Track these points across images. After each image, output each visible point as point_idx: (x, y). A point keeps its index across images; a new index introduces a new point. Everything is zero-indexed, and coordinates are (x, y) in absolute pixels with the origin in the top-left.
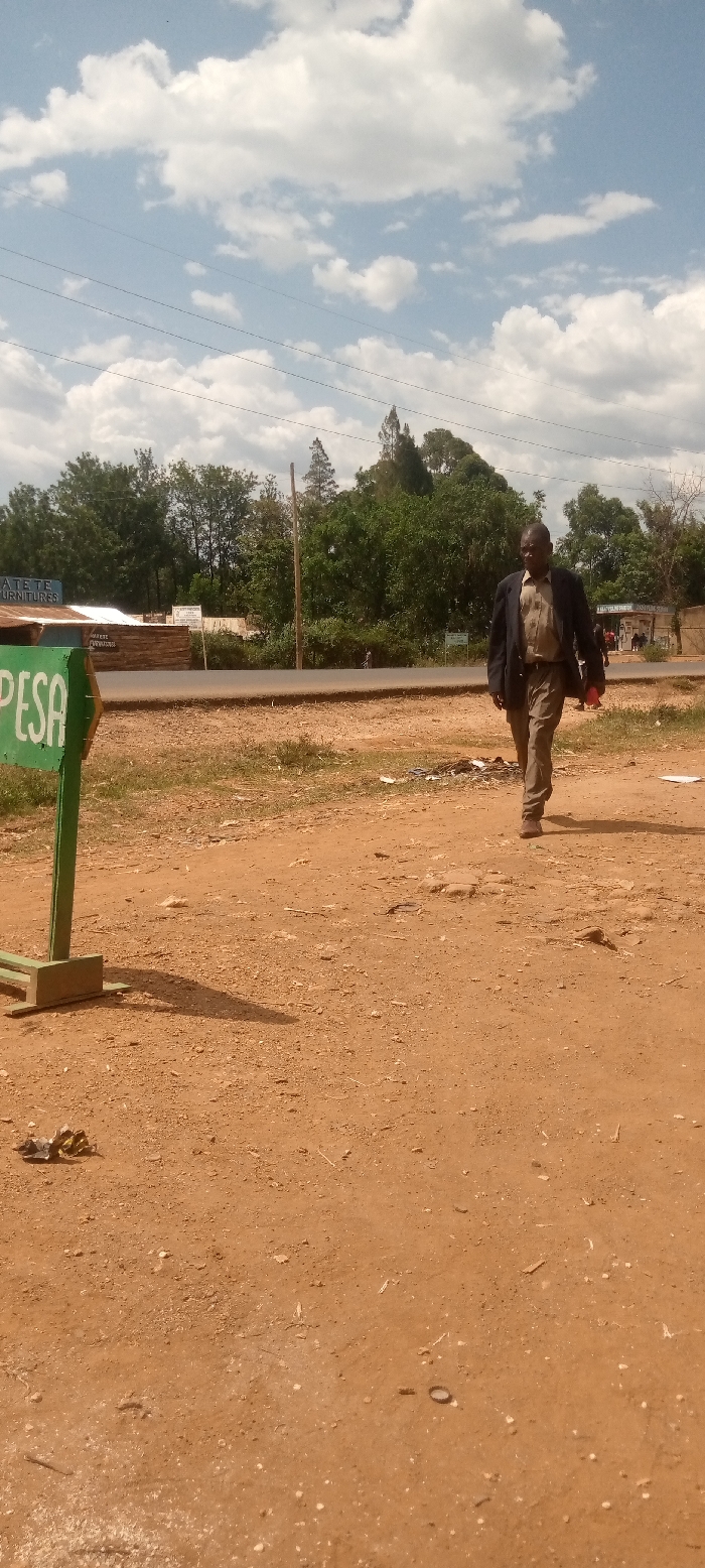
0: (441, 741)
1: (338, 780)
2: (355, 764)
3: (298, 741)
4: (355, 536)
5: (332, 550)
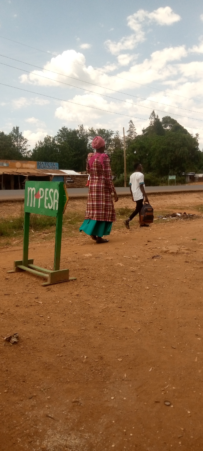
0: (167, 208)
3: (125, 208)
4: (142, 148)
5: (135, 152)
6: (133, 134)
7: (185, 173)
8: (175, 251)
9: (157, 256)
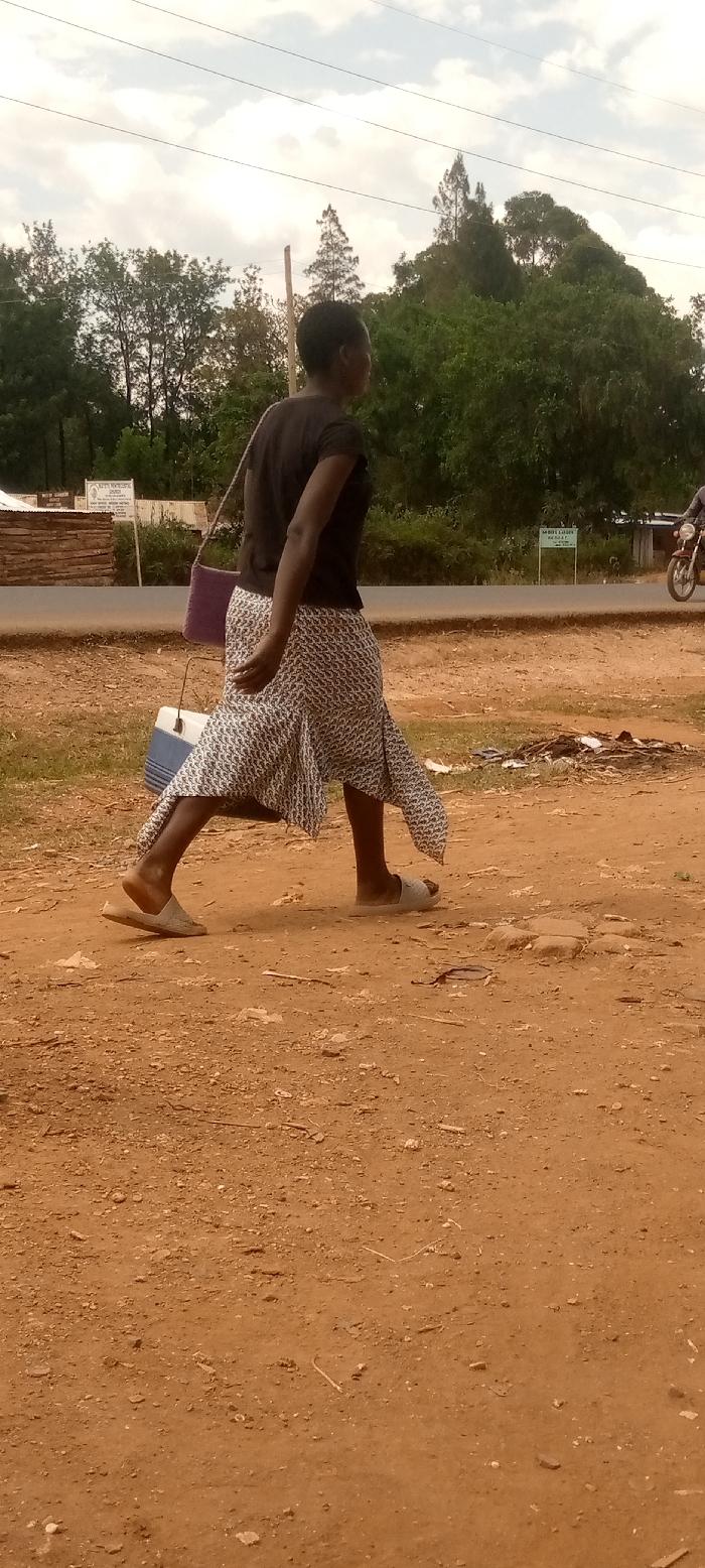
0: (531, 705)
6: (338, 287)
7: (626, 518)
8: (569, 942)
9: (465, 970)
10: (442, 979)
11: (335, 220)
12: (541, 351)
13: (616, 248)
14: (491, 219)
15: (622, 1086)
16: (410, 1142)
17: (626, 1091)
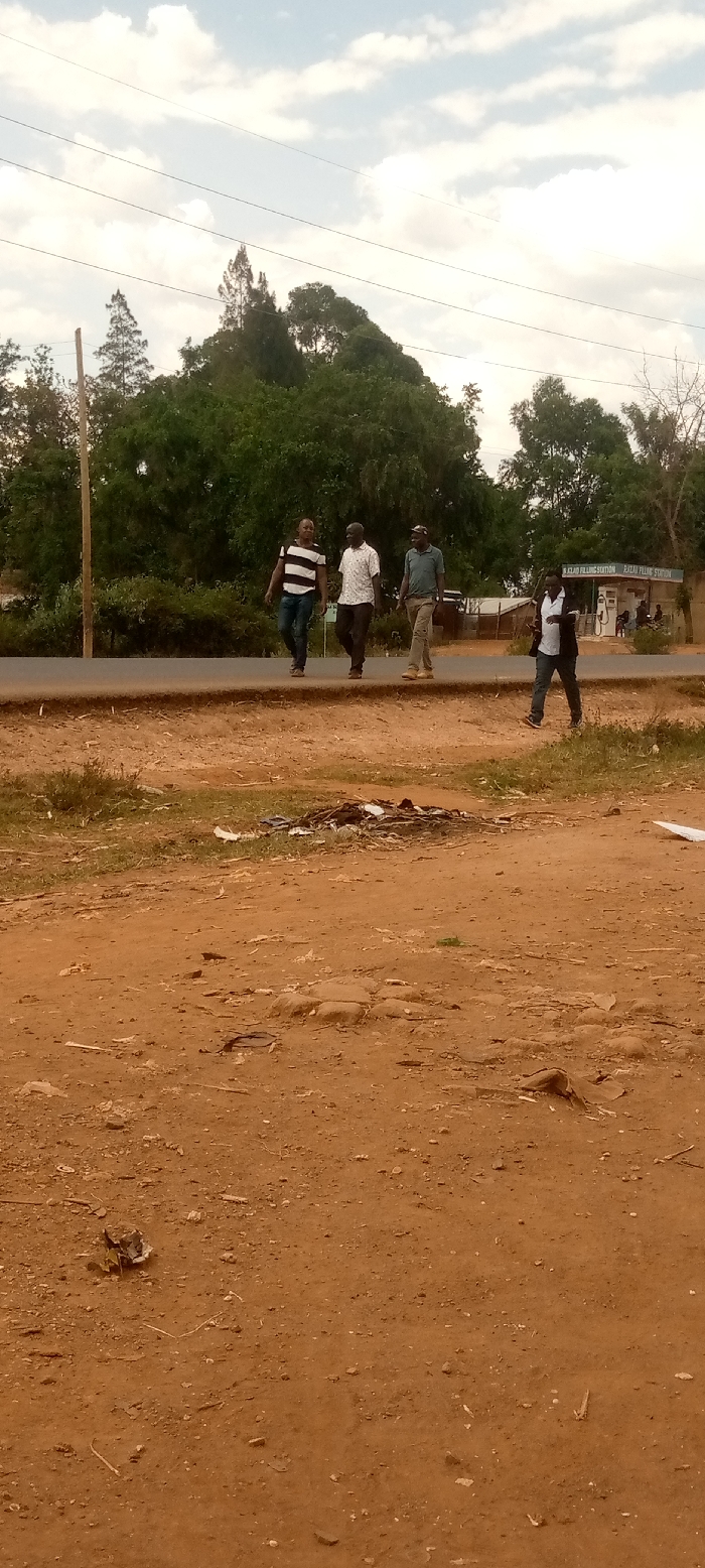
0: (315, 774)
1: (146, 838)
2: (176, 811)
3: (81, 772)
4: (178, 447)
5: (143, 469)
6: (128, 369)
8: (351, 1008)
9: (251, 1037)
10: (229, 1046)
11: (124, 304)
12: (323, 433)
13: (394, 340)
14: (274, 307)
15: (402, 1151)
16: (192, 1214)
17: (406, 1155)
